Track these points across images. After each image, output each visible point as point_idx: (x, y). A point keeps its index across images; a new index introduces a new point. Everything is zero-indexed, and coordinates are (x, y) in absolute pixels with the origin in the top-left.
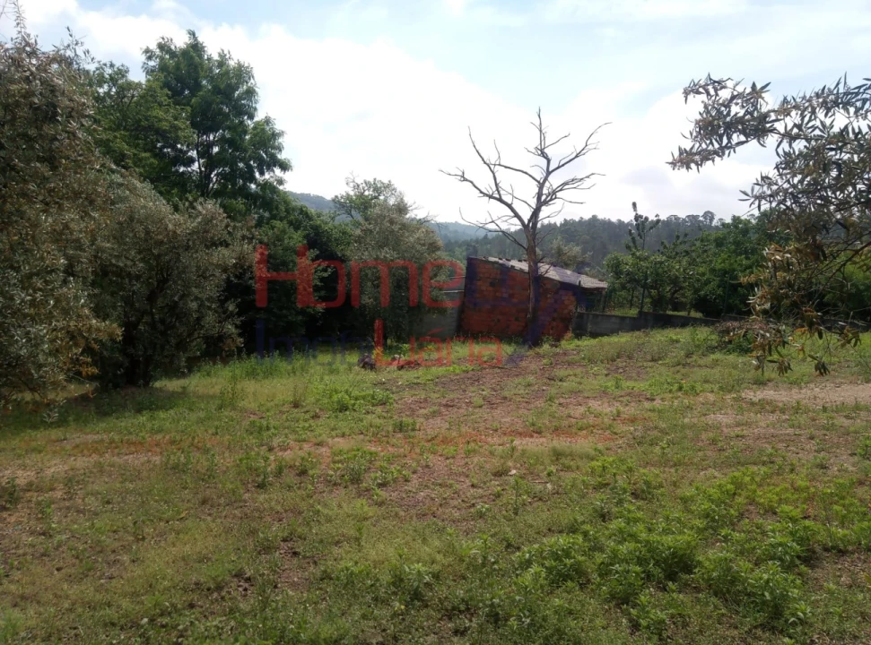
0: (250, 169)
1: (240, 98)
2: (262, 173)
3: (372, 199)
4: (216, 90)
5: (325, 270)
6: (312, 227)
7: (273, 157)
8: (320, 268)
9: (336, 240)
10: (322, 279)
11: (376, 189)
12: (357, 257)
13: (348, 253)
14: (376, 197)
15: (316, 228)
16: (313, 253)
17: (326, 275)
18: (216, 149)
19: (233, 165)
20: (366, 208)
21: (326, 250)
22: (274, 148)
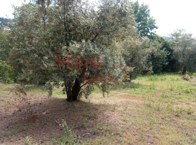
0: (148, 29)
1: (146, 13)
2: (151, 30)
3: (179, 34)
4: (141, 11)
5: (168, 53)
6: (164, 42)
7: (154, 26)
8: (167, 53)
9: (171, 45)
10: (167, 56)
11: (180, 31)
12: (177, 49)
13: (174, 48)
14: (180, 33)
15: (165, 42)
16: (164, 49)
17: (168, 54)
18: (140, 26)
19: (144, 29)
20: (177, 36)
21: (168, 48)
22: (154, 23)
